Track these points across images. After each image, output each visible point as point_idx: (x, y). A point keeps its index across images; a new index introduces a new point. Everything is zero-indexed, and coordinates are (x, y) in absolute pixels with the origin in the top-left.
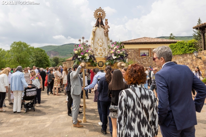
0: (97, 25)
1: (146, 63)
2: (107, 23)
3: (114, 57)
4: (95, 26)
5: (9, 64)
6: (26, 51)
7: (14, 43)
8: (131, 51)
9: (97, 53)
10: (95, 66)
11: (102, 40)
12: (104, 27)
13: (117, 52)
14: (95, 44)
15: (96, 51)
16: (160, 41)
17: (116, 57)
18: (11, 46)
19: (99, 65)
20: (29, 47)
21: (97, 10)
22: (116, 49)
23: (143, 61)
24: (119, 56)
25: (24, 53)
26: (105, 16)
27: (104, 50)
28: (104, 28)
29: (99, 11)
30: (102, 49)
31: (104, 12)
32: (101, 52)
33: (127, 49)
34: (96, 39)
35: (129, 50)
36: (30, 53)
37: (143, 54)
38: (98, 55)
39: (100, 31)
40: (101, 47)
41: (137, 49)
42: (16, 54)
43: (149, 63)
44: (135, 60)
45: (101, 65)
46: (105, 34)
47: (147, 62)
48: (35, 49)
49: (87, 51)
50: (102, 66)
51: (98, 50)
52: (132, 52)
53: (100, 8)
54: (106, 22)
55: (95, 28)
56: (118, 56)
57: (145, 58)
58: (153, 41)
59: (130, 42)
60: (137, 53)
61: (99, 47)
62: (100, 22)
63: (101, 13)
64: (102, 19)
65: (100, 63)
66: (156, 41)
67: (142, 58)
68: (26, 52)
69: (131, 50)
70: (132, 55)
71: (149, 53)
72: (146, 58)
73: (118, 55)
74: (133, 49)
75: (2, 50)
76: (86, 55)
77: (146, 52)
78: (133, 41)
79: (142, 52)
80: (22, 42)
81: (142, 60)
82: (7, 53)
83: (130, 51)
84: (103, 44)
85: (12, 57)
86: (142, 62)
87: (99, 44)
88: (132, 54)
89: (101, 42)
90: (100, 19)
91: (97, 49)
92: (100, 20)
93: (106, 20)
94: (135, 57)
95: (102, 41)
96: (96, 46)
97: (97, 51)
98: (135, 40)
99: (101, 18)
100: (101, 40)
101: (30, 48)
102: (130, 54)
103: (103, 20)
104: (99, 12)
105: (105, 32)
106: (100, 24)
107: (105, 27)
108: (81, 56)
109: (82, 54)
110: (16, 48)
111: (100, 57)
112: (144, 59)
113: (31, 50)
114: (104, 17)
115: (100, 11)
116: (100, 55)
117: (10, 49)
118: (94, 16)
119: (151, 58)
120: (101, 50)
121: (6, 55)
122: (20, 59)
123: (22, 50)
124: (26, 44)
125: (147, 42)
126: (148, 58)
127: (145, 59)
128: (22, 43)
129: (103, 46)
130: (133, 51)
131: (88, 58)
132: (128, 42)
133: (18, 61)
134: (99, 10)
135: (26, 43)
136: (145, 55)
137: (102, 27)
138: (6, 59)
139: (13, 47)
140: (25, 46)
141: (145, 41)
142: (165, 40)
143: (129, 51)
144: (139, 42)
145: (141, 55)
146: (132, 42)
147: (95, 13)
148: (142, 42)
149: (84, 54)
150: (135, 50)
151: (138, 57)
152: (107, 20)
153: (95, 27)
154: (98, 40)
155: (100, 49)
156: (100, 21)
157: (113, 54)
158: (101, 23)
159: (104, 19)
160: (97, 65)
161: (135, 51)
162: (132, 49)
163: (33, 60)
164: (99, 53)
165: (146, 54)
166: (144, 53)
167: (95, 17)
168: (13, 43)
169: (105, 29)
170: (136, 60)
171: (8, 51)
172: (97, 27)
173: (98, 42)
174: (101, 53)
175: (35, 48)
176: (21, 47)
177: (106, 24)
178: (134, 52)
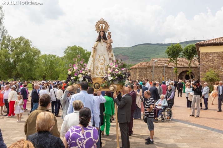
0: (99, 40)
3: (110, 78)
7: (68, 47)
8: (213, 55)
9: (98, 72)
11: (104, 57)
12: (106, 41)
13: (115, 72)
14: (96, 62)
15: (97, 70)
17: (112, 78)
21: (99, 22)
22: (114, 69)
26: (108, 28)
27: (106, 68)
28: (107, 43)
29: (100, 24)
30: (103, 67)
31: (107, 24)
32: (102, 71)
33: (207, 53)
34: (97, 56)
35: (210, 54)
38: (99, 74)
40: (102, 66)
41: (222, 52)
44: (219, 69)
45: (97, 87)
49: (81, 71)
51: (99, 69)
52: (215, 57)
53: (102, 19)
54: (109, 35)
55: (96, 43)
56: (115, 77)
59: (212, 42)
60: (222, 58)
61: (100, 65)
62: (102, 36)
63: (103, 25)
64: (104, 33)
65: (96, 84)
69: (213, 54)
70: (215, 62)
73: (116, 75)
74: (217, 53)
76: (80, 76)
78: (216, 40)
82: (61, 60)
84: (105, 62)
87: (100, 62)
88: (214, 60)
89: (102, 59)
90: (102, 32)
91: (98, 68)
93: (109, 33)
94: (220, 65)
95: (103, 58)
96: (97, 64)
100: (102, 57)
101: (86, 53)
102: (211, 60)
104: (101, 25)
106: (102, 38)
107: (108, 41)
108: (74, 77)
109: (76, 74)
110: (70, 53)
111: (101, 76)
114: (107, 30)
115: (102, 23)
116: (101, 74)
117: (64, 56)
118: (95, 29)
120: (102, 69)
128: (77, 48)
130: (216, 55)
131: (81, 79)
132: (207, 42)
137: (104, 42)
139: (68, 53)
140: (81, 50)
143: (210, 57)
146: (214, 42)
147: (96, 26)
149: (78, 75)
153: (97, 41)
154: (100, 57)
155: (100, 68)
156: (102, 34)
159: (107, 32)
160: (93, 86)
161: (219, 55)
164: (100, 72)
167: (97, 30)
170: (221, 69)
172: (98, 42)
173: (99, 59)
174: (102, 72)
176: (76, 52)
177: (109, 38)
178: (217, 57)
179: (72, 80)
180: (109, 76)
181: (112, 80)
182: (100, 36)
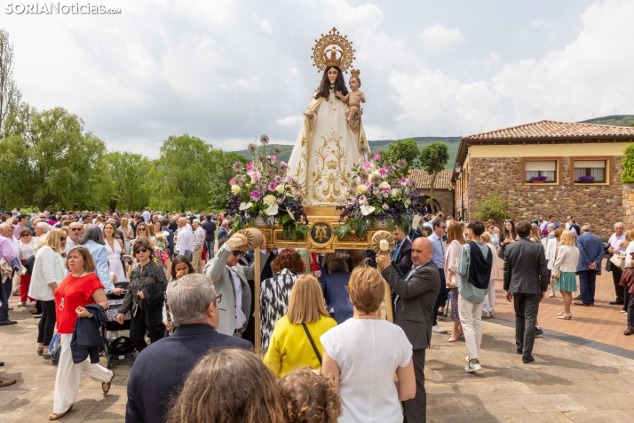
0: (323, 93)
1: (545, 205)
2: (357, 83)
3: (367, 210)
4: (316, 94)
5: (158, 196)
6: (201, 161)
7: (171, 138)
8: (497, 164)
9: (319, 189)
10: (301, 237)
11: (338, 145)
12: (346, 97)
13: (381, 190)
14: (314, 158)
15: (317, 183)
16: (596, 134)
17: (372, 209)
18: (163, 149)
19: (313, 234)
20: (210, 150)
21: (324, 38)
22: (377, 180)
23: (535, 199)
24: (385, 206)
25: (196, 166)
26: (352, 58)
27: (344, 178)
28: (347, 102)
29: (329, 44)
30: (335, 174)
31: (348, 45)
32: (331, 186)
33: (484, 159)
34: (318, 142)
35: (491, 161)
36: (211, 167)
37: (537, 176)
38: (323, 196)
39: (333, 112)
40: (332, 171)
41: (516, 159)
42: (176, 169)
43: (554, 203)
44: (508, 193)
45: (321, 237)
46: (348, 122)
47: (548, 201)
48: (224, 154)
49: (273, 186)
50: (325, 241)
51: (323, 179)
52: (500, 168)
53: (334, 30)
54: (354, 79)
55: (314, 102)
56: (381, 204)
57: (540, 187)
58: (570, 133)
59: (495, 136)
60: (515, 172)
61: (326, 167)
62: (332, 82)
63: (338, 47)
64: (340, 72)
65: (318, 227)
66: (581, 131)
67: (532, 189)
68: (201, 165)
69: (495, 162)
70: (500, 178)
71: (555, 172)
72: (544, 187)
73: (384, 200)
74: (504, 159)
75: (143, 158)
76: (269, 199)
77: (547, 169)
78: (503, 133)
79: (532, 168)
80: (190, 136)
81: (533, 195)
82: (154, 167)
83: (492, 164)
84: (342, 159)
85: (165, 177)
86: (531, 201)
87: (327, 160)
88: (499, 175)
89: (333, 152)
90: (332, 70)
91: (319, 177)
92: (332, 75)
93: (356, 73)
94: (509, 186)
95: (336, 149)
96: (316, 166)
97: (320, 183)
98: (512, 129)
99: (336, 68)
100: (333, 146)
101: (211, 153)
102: (491, 174)
103: (344, 73)
104: (330, 47)
105: (347, 115)
106: (333, 86)
107: (351, 97)
108: (250, 205)
109: (256, 195)
110: (175, 152)
111: (329, 203)
112: (539, 193)
113: (214, 159)
114: (349, 64)
115: (334, 43)
116: (328, 196)
117: (160, 157)
119: (561, 190)
120: (331, 180)
121: (150, 173)
122: (185, 183)
123: (191, 159)
124: (200, 142)
125: (549, 136)
126: (551, 188)
127: (543, 190)
128: (190, 140)
129: (342, 164)
130: (502, 164)
131: (272, 210)
132: (486, 136)
133: (181, 190)
134: (331, 38)
135: (202, 139)
136: (541, 179)
137: (339, 98)
138: (151, 184)
139: (169, 150)
140: (200, 146)
141: (544, 135)
142: (615, 130)
143: (490, 167)
144: (524, 135)
145: (528, 178)
146: (500, 136)
147: (315, 49)
148: (534, 135)
149: (262, 199)
150: (508, 163)
151: (520, 184)
152: (358, 72)
153: (317, 98)
154: (325, 145)
155: (327, 177)
156: (332, 77)
157: (362, 199)
158: (335, 84)
159: (349, 71)
160: (309, 233)
162: (499, 160)
163: (218, 186)
164: (326, 189)
165: (545, 175)
166: (540, 172)
167: (317, 64)
168: (167, 139)
169: (349, 106)
170: (512, 194)
171: (157, 163)
172: (322, 99)
173: (325, 150)
174: (331, 190)
175: (227, 154)
176: (189, 149)
177: (355, 89)
178: (505, 168)
179: (243, 212)
180: (361, 202)
181: (372, 216)
182: (326, 82)
